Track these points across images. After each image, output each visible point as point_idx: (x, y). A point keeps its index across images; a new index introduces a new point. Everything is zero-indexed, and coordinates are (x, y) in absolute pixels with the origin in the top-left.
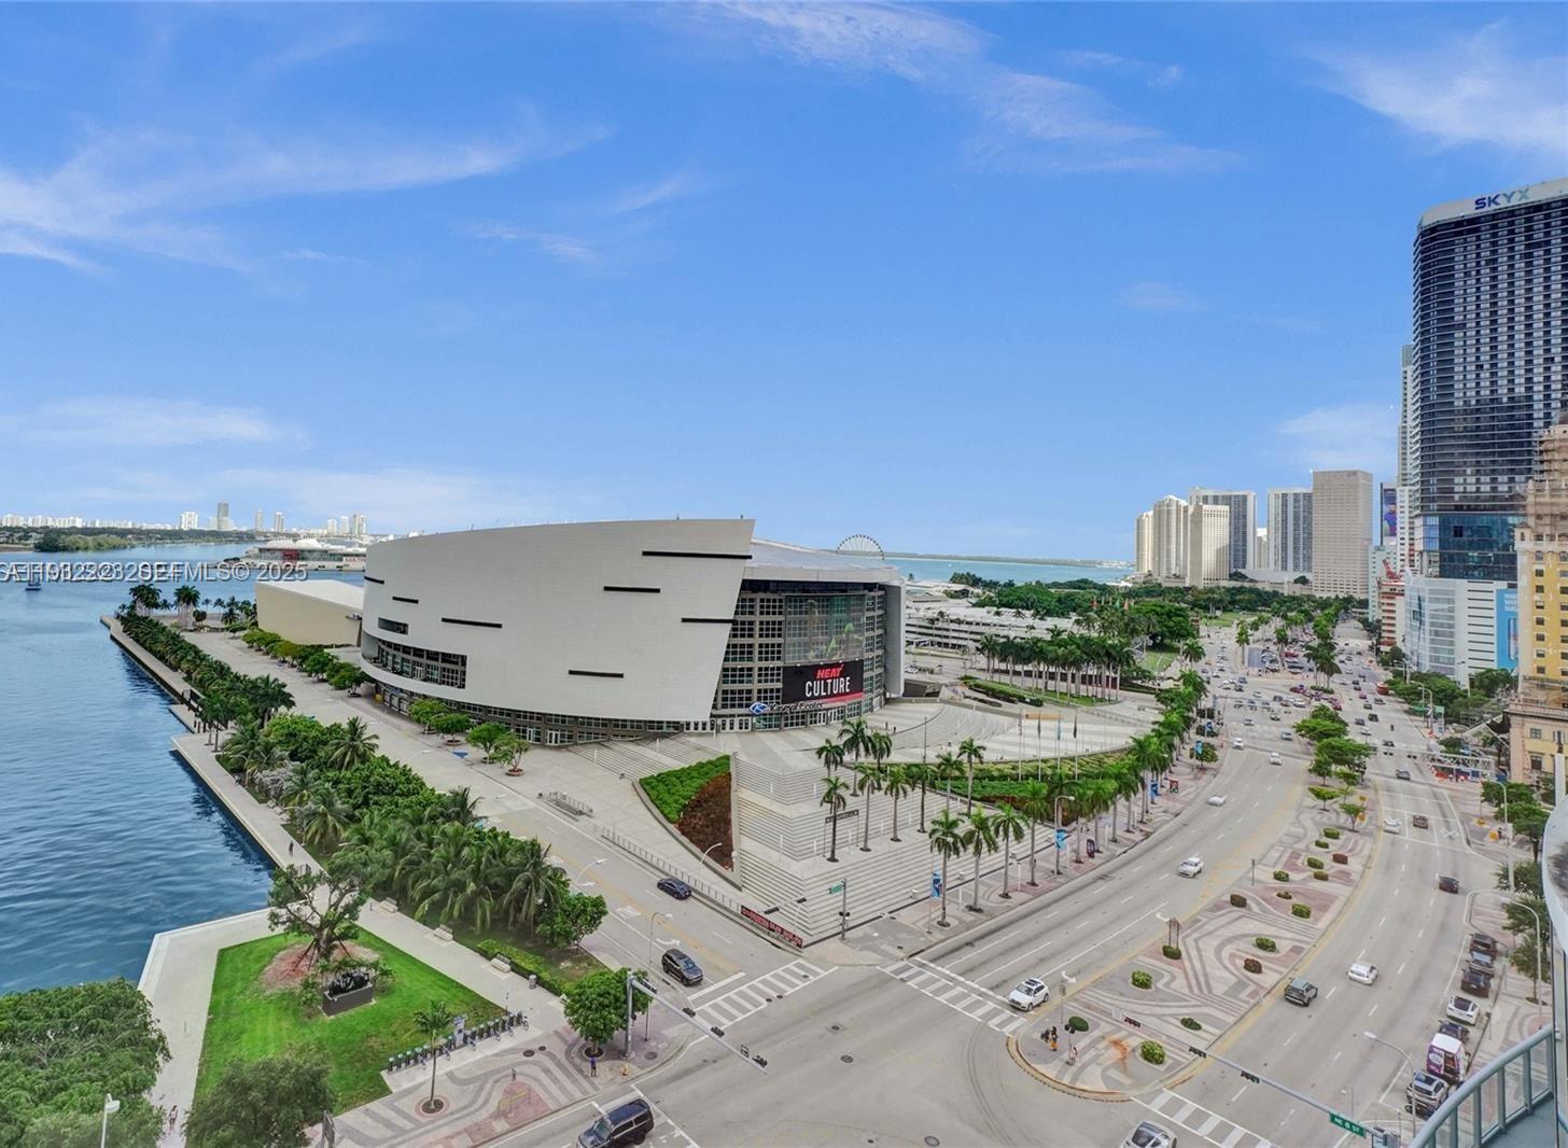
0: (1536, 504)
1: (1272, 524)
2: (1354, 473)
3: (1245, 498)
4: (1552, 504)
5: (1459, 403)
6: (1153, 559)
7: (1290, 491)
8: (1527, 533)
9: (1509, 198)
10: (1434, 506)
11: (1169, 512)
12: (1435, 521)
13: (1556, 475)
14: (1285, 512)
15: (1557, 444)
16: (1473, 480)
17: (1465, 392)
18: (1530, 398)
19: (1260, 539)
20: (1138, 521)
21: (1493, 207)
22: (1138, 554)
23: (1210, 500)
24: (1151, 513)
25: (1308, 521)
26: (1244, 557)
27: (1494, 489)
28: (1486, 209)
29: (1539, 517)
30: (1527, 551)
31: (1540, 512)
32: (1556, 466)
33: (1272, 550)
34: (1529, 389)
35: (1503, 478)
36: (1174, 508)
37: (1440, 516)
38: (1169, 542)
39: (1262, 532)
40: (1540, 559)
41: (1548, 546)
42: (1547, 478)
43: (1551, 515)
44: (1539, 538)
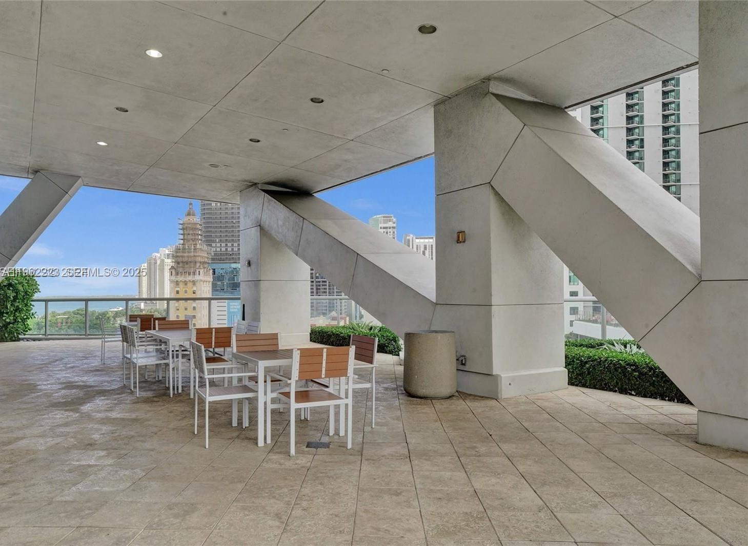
4: (182, 257)
8: (174, 271)
27: (226, 249)
32: (185, 237)
40: (178, 285)
41: (180, 278)
42: (182, 243)
43: (183, 262)
44: (178, 274)
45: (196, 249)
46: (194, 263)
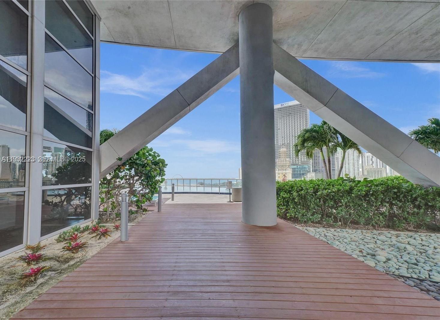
4: (281, 164)
5: (279, 144)
8: (277, 169)
9: (286, 105)
15: (282, 152)
17: (280, 142)
18: (290, 143)
21: (284, 106)
28: (282, 106)
29: (279, 166)
30: (277, 173)
32: (281, 156)
34: (290, 142)
40: (279, 174)
41: (280, 172)
42: (280, 158)
43: (281, 166)
44: (279, 170)
45: (286, 161)
46: (286, 166)
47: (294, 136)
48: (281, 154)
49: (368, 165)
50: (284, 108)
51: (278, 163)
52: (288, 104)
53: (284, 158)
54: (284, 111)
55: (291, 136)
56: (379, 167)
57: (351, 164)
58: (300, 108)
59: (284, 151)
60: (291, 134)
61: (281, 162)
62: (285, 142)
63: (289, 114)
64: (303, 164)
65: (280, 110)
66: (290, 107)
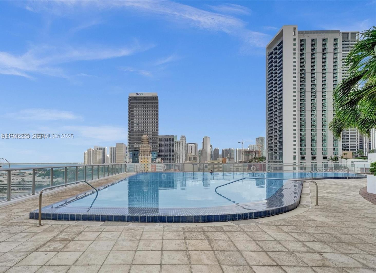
0: (141, 149)
1: (110, 154)
2: (122, 144)
3: (105, 148)
4: (143, 149)
5: (134, 131)
6: (87, 162)
7: (113, 147)
8: (140, 154)
10: (131, 150)
11: (91, 151)
12: (131, 153)
13: (144, 144)
14: (112, 151)
15: (144, 138)
16: (136, 145)
17: (135, 129)
19: (108, 157)
20: (84, 153)
21: (139, 95)
22: (84, 161)
23: (98, 149)
24: (87, 152)
25: (115, 153)
26: (105, 161)
28: (138, 95)
29: (142, 152)
30: (140, 158)
31: (142, 151)
33: (110, 159)
34: (143, 129)
35: (138, 145)
36: (92, 150)
37: (132, 152)
38: (91, 158)
39: (108, 156)
40: (142, 159)
41: (143, 157)
42: (143, 144)
43: (143, 151)
44: (142, 155)
45: (148, 147)
46: (148, 151)
47: (147, 124)
48: (144, 141)
49: (189, 153)
50: (139, 97)
51: (141, 148)
52: (142, 95)
53: (146, 144)
54: (139, 101)
55: (144, 124)
56: (195, 154)
57: (181, 152)
58: (152, 101)
59: (146, 138)
60: (144, 123)
61: (143, 148)
62: (139, 129)
63: (143, 104)
64: (154, 150)
65: (136, 99)
66: (144, 97)
